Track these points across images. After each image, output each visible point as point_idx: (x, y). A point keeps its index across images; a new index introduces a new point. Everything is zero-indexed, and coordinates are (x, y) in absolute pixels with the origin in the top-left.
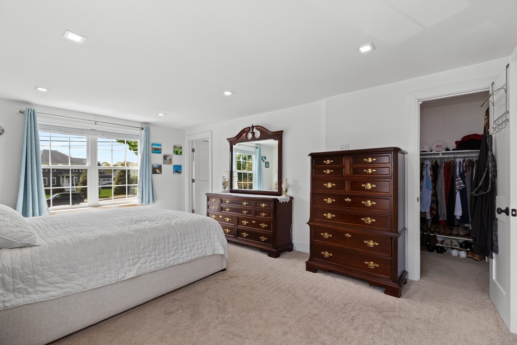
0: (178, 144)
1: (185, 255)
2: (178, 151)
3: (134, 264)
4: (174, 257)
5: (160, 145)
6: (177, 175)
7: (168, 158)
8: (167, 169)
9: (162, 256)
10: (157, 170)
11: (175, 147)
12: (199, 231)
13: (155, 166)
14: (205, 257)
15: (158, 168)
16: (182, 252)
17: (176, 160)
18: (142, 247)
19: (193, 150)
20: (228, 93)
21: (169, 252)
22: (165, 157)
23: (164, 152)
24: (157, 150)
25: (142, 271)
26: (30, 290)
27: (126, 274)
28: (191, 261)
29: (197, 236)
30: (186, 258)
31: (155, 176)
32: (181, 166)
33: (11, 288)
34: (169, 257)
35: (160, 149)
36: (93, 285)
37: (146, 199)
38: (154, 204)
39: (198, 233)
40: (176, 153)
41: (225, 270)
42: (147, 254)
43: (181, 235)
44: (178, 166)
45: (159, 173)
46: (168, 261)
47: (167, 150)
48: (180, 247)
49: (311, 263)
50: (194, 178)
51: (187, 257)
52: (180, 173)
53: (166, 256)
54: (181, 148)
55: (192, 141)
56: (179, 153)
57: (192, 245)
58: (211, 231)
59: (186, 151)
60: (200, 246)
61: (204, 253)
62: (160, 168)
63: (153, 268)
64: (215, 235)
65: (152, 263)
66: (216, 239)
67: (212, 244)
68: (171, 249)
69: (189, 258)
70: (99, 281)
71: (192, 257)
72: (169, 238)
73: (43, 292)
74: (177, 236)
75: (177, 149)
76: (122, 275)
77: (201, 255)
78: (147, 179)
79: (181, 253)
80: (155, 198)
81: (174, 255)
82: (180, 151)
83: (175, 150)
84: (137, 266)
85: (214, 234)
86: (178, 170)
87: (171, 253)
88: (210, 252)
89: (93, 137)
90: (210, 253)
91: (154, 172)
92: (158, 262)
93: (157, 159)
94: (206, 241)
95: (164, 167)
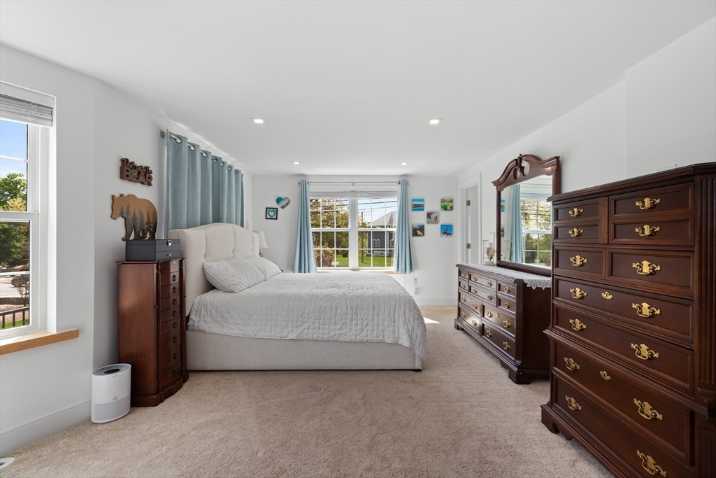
0: (447, 196)
1: (354, 332)
2: (447, 206)
3: (298, 327)
4: (340, 332)
5: (423, 200)
6: (445, 238)
7: (433, 216)
8: (432, 230)
9: (327, 326)
10: (418, 232)
11: (443, 201)
12: (378, 308)
13: (416, 226)
14: (381, 343)
15: (419, 229)
16: (351, 329)
17: (445, 218)
18: (307, 312)
19: (468, 203)
20: (434, 122)
21: (335, 324)
22: (429, 215)
23: (427, 209)
24: (418, 207)
25: (304, 336)
26: (224, 324)
27: (288, 334)
28: (361, 342)
29: (373, 314)
30: (354, 337)
31: (416, 238)
32: (451, 226)
33: (214, 319)
34: (334, 330)
35: (423, 205)
36: (261, 335)
37: (402, 267)
38: (412, 273)
39: (376, 311)
40: (445, 208)
41: (419, 370)
42: (311, 320)
43: (352, 308)
44: (447, 226)
45: (420, 236)
46: (332, 334)
47: (432, 205)
48: (348, 322)
49: (548, 410)
50: (470, 242)
51: (356, 336)
52: (450, 234)
53: (332, 327)
54: (451, 201)
55: (467, 190)
56: (449, 208)
57: (365, 323)
58: (397, 313)
59: (459, 205)
60: (375, 328)
61: (380, 338)
62: (422, 229)
63: (315, 337)
64: (401, 319)
65: (315, 331)
66: (401, 325)
67: (394, 329)
68: (337, 322)
69: (358, 338)
70: (266, 333)
71: (363, 338)
72: (336, 309)
73: (231, 329)
74: (347, 307)
75: (446, 203)
76: (284, 334)
77: (376, 338)
78: (404, 242)
79: (348, 330)
80: (413, 266)
81: (341, 329)
82: (451, 204)
83: (443, 204)
84: (301, 329)
85: (399, 318)
86: (447, 231)
87: (338, 326)
88: (390, 338)
89: (354, 198)
90: (389, 340)
91: (415, 234)
92: (321, 331)
93: (418, 218)
94: (386, 323)
95: (428, 228)
